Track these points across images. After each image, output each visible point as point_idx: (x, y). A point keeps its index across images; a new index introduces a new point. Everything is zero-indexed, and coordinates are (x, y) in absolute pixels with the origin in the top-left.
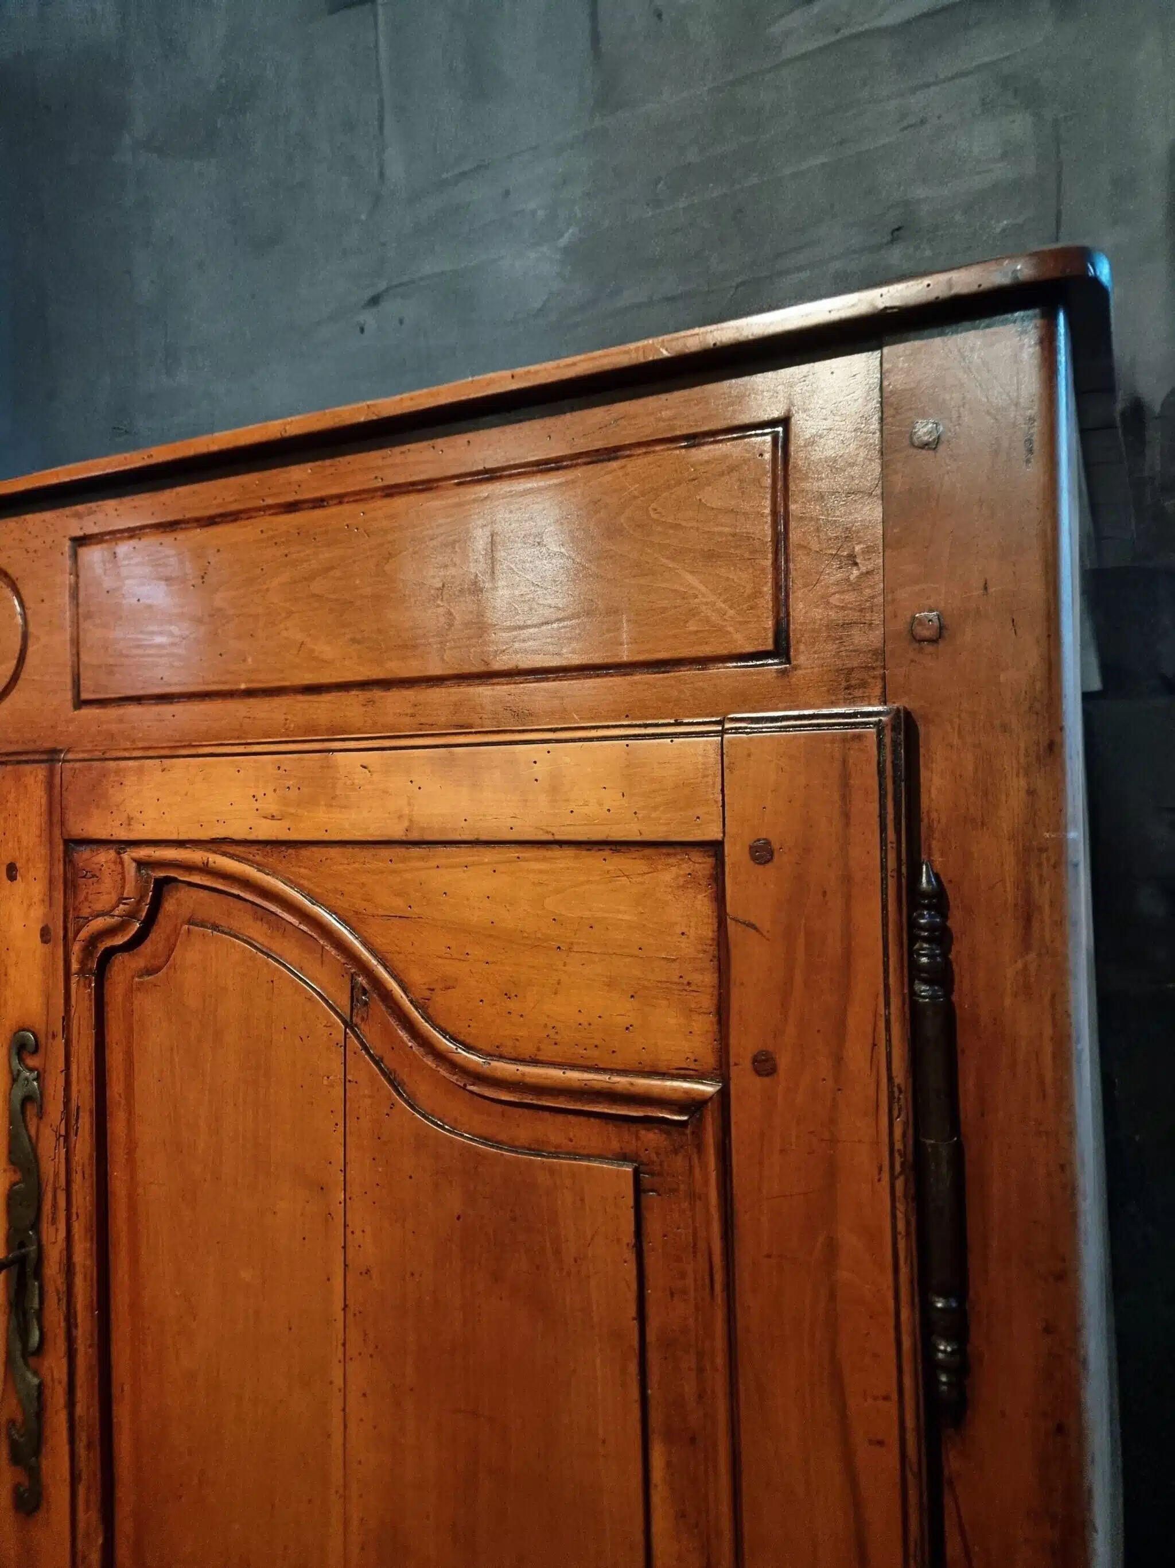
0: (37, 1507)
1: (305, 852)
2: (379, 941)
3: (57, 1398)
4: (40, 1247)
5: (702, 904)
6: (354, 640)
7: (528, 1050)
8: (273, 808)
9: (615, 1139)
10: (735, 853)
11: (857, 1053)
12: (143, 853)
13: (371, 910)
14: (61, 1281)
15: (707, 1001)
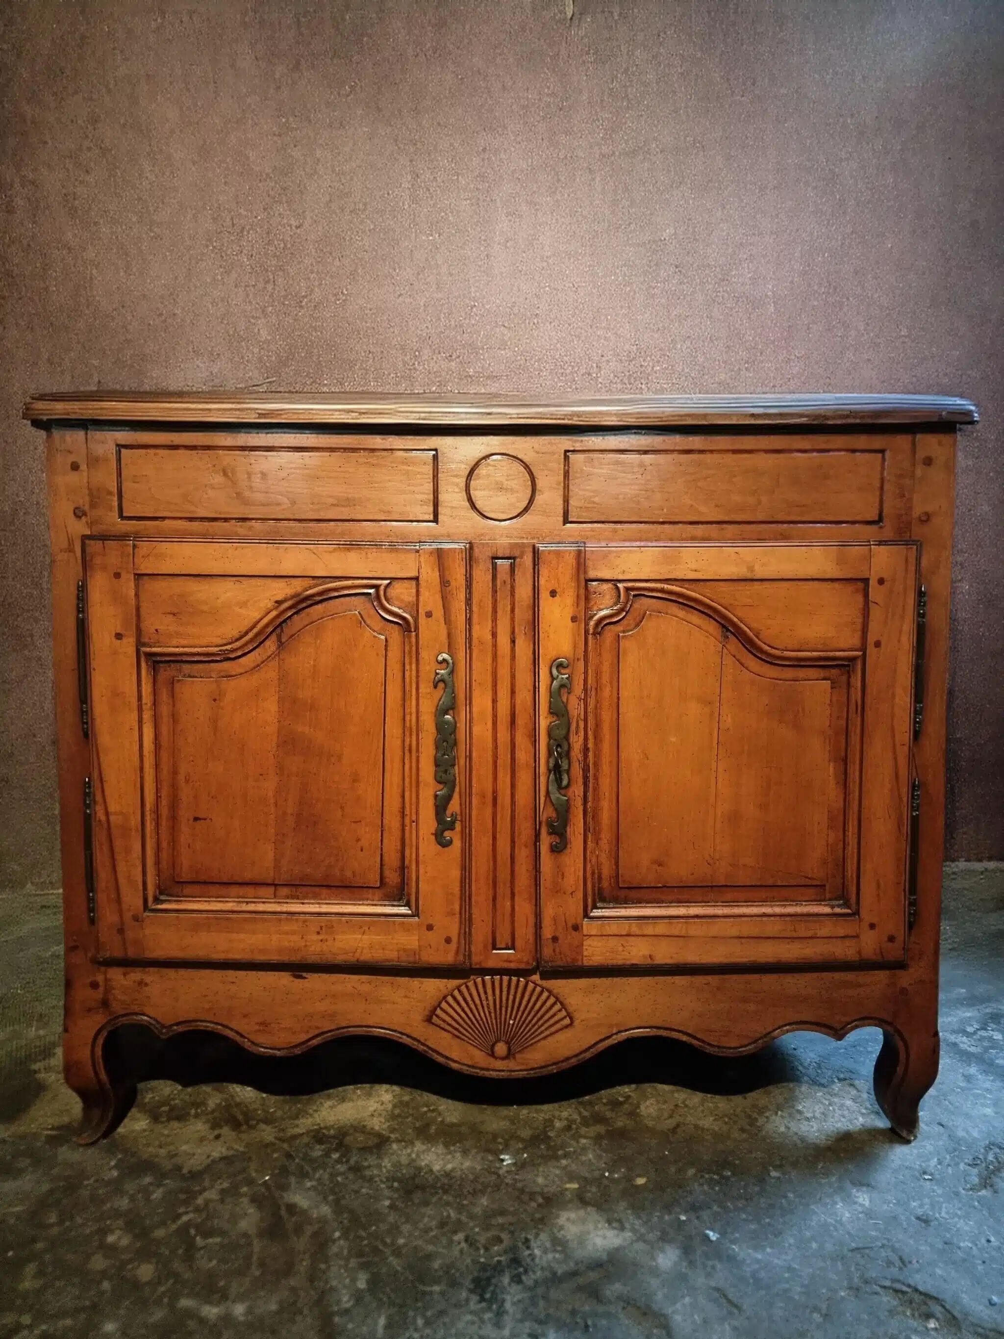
0: (565, 847)
1: (708, 583)
2: (740, 614)
3: (579, 802)
4: (569, 744)
5: (860, 598)
6: (717, 506)
7: (796, 648)
8: (694, 567)
9: (822, 673)
10: (873, 582)
11: (904, 639)
12: (630, 584)
13: (736, 603)
14: (580, 757)
15: (859, 627)
